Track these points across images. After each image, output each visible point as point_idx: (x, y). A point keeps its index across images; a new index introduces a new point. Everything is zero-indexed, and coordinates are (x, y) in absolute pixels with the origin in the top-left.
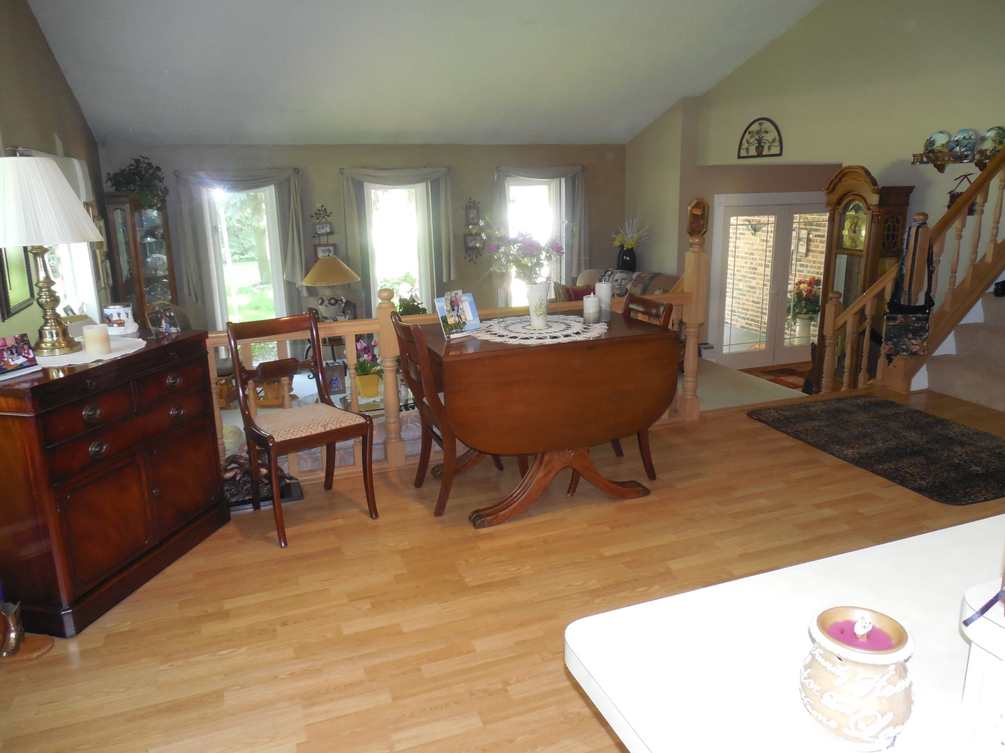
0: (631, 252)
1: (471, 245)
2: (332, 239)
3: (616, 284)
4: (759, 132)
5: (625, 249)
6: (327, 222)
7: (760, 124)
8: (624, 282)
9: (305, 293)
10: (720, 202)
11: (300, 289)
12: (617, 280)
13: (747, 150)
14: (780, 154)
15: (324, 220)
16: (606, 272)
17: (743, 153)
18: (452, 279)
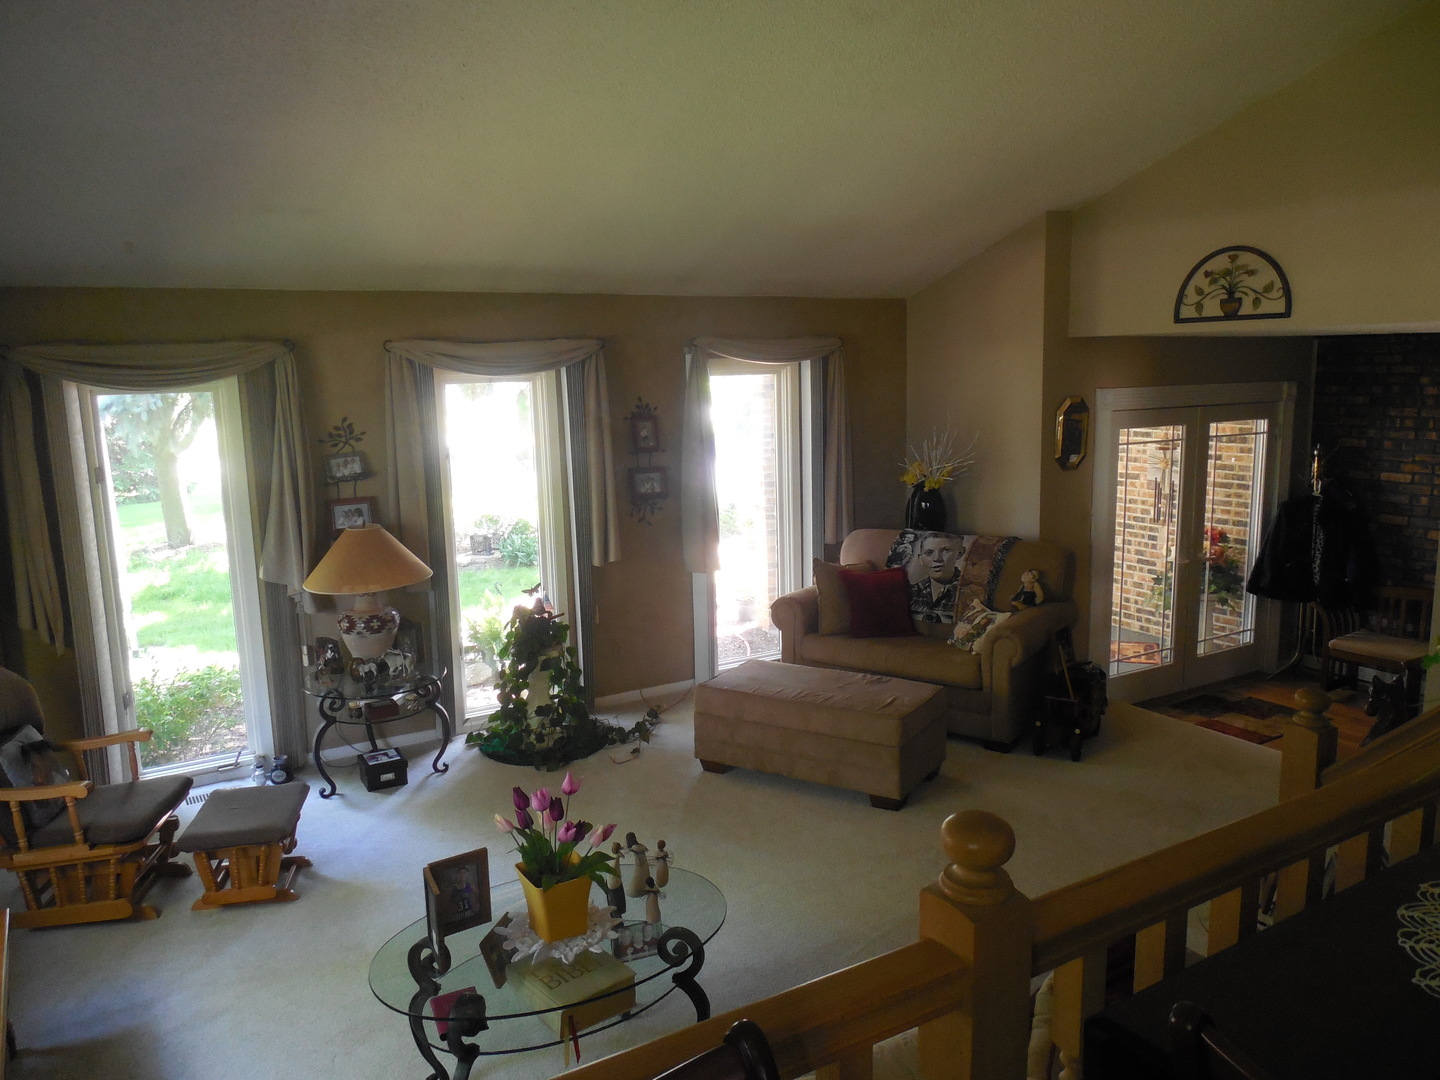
0: (934, 495)
1: (643, 490)
2: (364, 488)
3: (930, 558)
4: (1228, 273)
5: (926, 489)
6: (354, 453)
7: (1233, 259)
8: (946, 556)
9: (308, 607)
10: (1108, 401)
11: (297, 599)
12: (930, 552)
13: (1199, 306)
14: (1287, 314)
15: (347, 449)
16: (902, 536)
17: (1187, 312)
18: (612, 558)
